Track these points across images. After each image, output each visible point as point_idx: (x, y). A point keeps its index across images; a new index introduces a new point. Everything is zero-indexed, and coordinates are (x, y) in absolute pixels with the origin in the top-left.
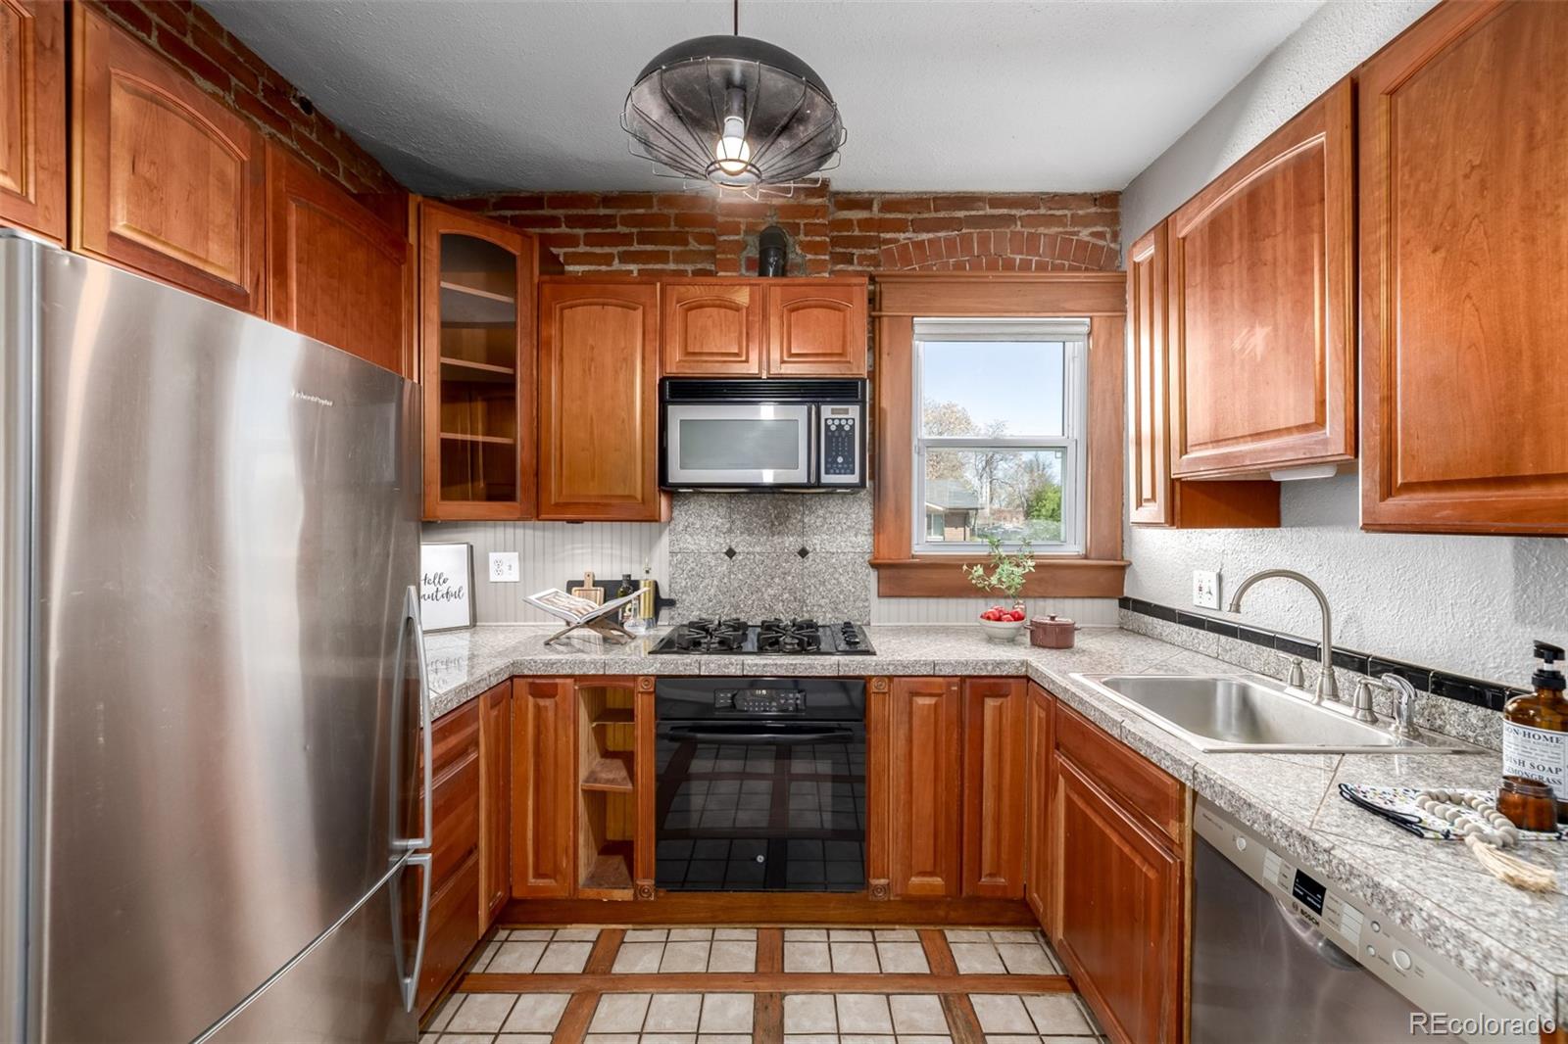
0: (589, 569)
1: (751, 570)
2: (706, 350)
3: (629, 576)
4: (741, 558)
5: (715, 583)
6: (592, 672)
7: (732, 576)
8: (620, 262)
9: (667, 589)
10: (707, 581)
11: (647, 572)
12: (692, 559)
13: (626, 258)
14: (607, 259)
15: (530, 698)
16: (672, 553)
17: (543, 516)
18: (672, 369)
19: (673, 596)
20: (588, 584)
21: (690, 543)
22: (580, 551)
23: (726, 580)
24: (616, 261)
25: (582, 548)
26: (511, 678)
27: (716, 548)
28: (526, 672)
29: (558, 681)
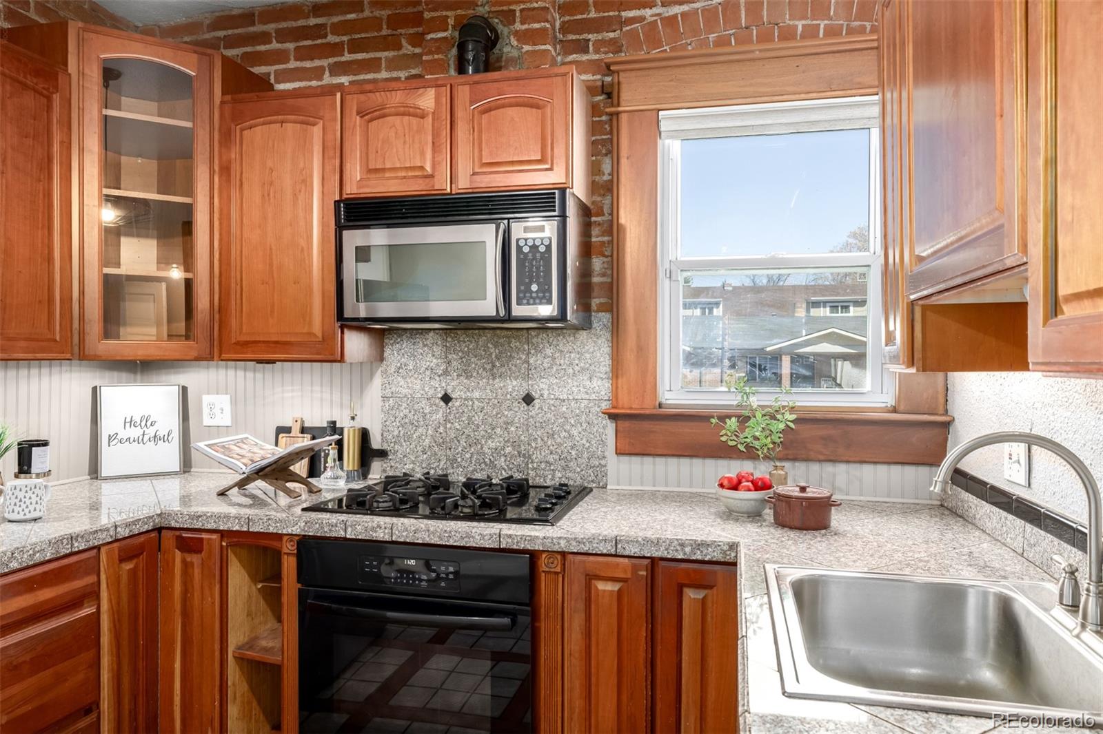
0: (298, 415)
1: (470, 418)
2: (388, 166)
3: (334, 423)
4: (458, 404)
5: (430, 432)
6: (236, 528)
7: (449, 425)
8: (331, 75)
9: (379, 438)
10: (420, 430)
11: (353, 418)
12: (404, 405)
13: (337, 69)
14: (318, 73)
15: (178, 553)
16: (385, 398)
17: (224, 356)
18: (352, 189)
19: (385, 447)
20: (296, 431)
21: (403, 386)
22: (290, 394)
23: (441, 430)
24: (327, 73)
25: (292, 391)
26: (159, 530)
27: (431, 392)
28: (173, 524)
29: (204, 536)
